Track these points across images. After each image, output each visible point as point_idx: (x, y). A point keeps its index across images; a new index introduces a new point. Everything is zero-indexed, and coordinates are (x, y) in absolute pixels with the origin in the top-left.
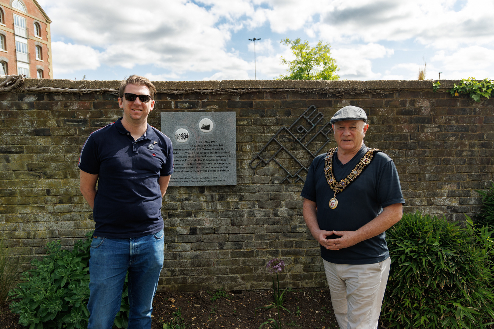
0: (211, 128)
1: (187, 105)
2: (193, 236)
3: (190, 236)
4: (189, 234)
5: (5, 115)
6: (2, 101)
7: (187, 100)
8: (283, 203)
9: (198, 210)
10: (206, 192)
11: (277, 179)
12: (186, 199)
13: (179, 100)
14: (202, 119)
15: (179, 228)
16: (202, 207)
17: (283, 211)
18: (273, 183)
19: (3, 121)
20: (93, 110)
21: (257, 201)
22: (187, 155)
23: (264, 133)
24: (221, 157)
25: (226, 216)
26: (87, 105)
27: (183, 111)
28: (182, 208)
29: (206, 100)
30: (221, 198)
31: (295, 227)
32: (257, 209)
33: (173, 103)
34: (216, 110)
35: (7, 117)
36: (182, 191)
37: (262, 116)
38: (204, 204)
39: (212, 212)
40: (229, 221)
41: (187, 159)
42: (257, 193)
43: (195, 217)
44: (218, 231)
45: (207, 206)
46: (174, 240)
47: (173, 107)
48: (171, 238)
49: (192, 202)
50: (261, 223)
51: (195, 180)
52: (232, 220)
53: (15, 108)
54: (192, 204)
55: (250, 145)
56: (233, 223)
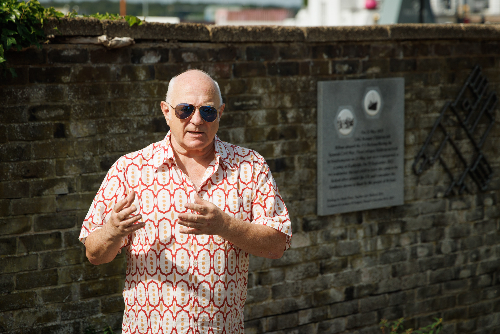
0: (379, 106)
1: (345, 68)
2: (349, 304)
3: (345, 304)
4: (345, 301)
5: (113, 92)
6: (108, 65)
7: (346, 58)
8: (447, 230)
9: (356, 255)
10: (365, 223)
11: (440, 190)
12: (343, 237)
13: (337, 59)
14: (368, 91)
15: (332, 291)
16: (359, 249)
17: (446, 243)
18: (435, 197)
19: (109, 103)
20: (232, 78)
21: (420, 230)
22: (351, 156)
23: (427, 112)
24: (388, 156)
25: (386, 261)
26: (226, 69)
27: (341, 79)
28: (337, 255)
29: (366, 59)
30: (381, 231)
31: (458, 271)
32: (419, 243)
33: (330, 65)
34: (377, 76)
35: (115, 96)
36: (338, 222)
37: (426, 84)
38: (362, 242)
39: (371, 256)
40: (390, 269)
41: (352, 163)
42: (420, 217)
43: (352, 267)
44: (377, 288)
45: (365, 246)
46: (327, 314)
47: (330, 72)
48: (323, 311)
49: (348, 240)
50: (424, 268)
51: (359, 200)
52: (394, 267)
53: (127, 77)
54: (350, 244)
55: (413, 133)
56: (395, 274)
